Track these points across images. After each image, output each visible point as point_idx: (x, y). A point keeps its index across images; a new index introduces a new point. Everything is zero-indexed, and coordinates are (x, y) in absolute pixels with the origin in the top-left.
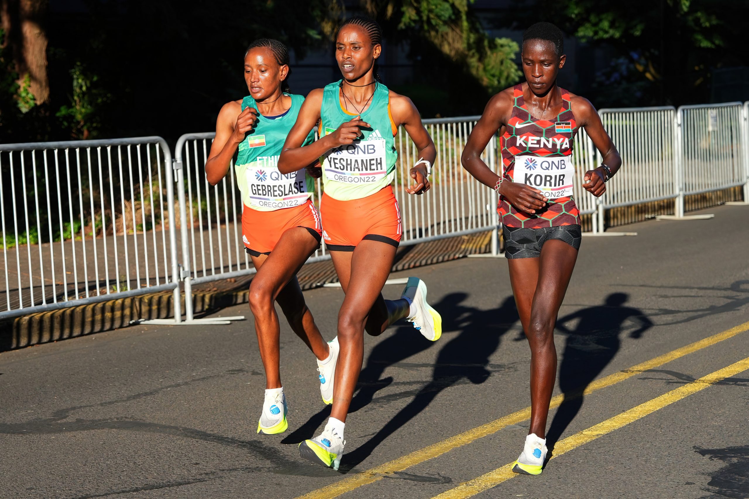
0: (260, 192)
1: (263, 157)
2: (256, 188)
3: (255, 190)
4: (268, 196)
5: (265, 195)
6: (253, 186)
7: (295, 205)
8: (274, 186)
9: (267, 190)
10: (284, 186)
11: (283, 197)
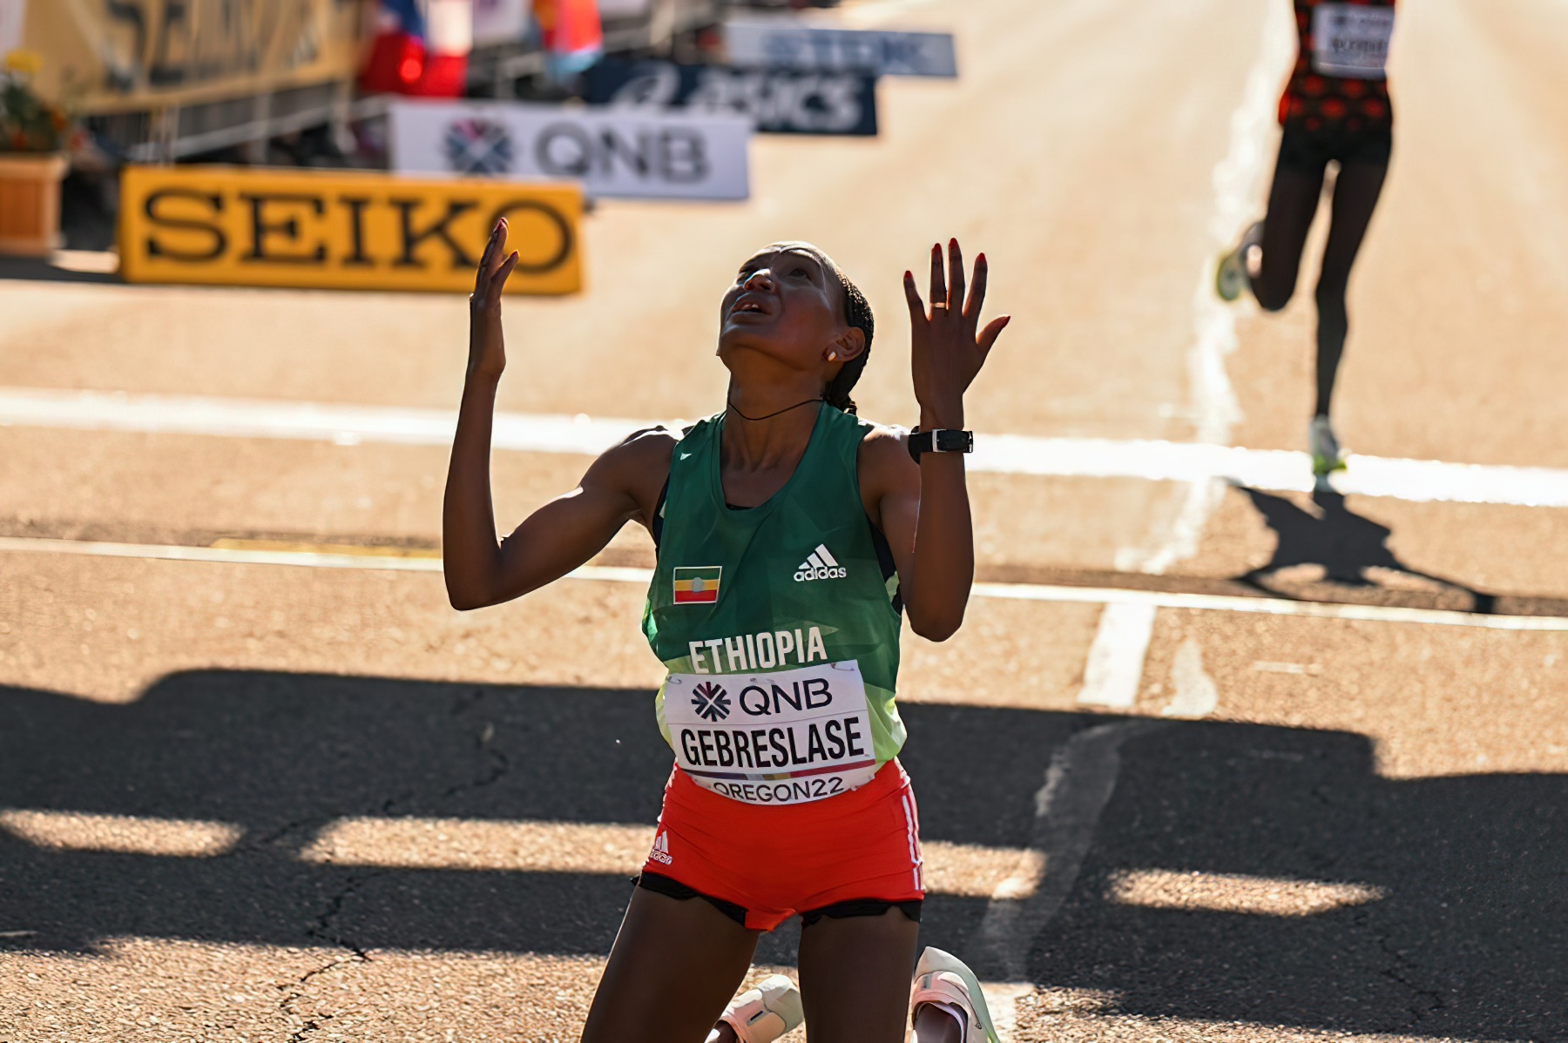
0: (713, 755)
1: (708, 643)
2: (697, 743)
3: (694, 749)
4: (741, 765)
5: (730, 763)
6: (688, 737)
7: (833, 791)
8: (756, 734)
9: (732, 747)
10: (790, 730)
11: (790, 767)
